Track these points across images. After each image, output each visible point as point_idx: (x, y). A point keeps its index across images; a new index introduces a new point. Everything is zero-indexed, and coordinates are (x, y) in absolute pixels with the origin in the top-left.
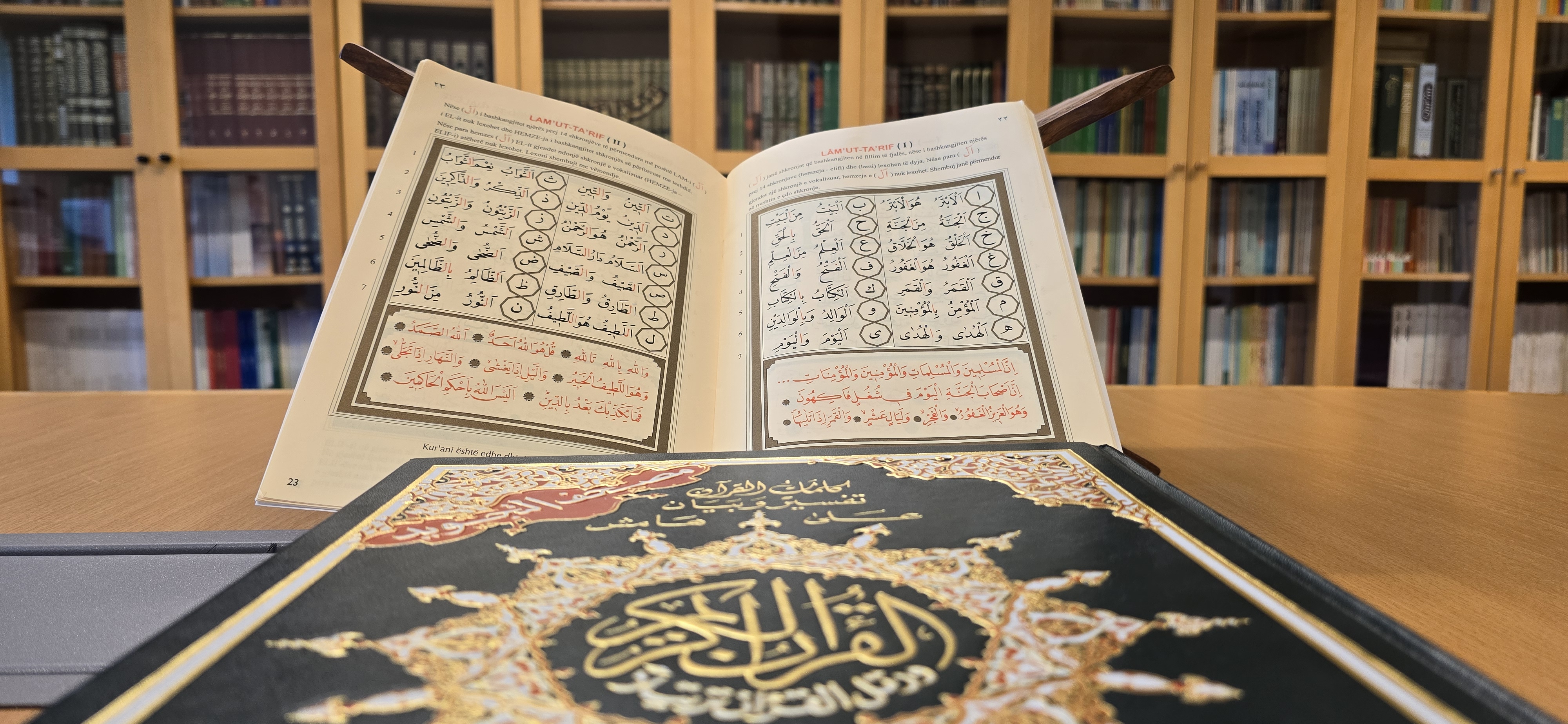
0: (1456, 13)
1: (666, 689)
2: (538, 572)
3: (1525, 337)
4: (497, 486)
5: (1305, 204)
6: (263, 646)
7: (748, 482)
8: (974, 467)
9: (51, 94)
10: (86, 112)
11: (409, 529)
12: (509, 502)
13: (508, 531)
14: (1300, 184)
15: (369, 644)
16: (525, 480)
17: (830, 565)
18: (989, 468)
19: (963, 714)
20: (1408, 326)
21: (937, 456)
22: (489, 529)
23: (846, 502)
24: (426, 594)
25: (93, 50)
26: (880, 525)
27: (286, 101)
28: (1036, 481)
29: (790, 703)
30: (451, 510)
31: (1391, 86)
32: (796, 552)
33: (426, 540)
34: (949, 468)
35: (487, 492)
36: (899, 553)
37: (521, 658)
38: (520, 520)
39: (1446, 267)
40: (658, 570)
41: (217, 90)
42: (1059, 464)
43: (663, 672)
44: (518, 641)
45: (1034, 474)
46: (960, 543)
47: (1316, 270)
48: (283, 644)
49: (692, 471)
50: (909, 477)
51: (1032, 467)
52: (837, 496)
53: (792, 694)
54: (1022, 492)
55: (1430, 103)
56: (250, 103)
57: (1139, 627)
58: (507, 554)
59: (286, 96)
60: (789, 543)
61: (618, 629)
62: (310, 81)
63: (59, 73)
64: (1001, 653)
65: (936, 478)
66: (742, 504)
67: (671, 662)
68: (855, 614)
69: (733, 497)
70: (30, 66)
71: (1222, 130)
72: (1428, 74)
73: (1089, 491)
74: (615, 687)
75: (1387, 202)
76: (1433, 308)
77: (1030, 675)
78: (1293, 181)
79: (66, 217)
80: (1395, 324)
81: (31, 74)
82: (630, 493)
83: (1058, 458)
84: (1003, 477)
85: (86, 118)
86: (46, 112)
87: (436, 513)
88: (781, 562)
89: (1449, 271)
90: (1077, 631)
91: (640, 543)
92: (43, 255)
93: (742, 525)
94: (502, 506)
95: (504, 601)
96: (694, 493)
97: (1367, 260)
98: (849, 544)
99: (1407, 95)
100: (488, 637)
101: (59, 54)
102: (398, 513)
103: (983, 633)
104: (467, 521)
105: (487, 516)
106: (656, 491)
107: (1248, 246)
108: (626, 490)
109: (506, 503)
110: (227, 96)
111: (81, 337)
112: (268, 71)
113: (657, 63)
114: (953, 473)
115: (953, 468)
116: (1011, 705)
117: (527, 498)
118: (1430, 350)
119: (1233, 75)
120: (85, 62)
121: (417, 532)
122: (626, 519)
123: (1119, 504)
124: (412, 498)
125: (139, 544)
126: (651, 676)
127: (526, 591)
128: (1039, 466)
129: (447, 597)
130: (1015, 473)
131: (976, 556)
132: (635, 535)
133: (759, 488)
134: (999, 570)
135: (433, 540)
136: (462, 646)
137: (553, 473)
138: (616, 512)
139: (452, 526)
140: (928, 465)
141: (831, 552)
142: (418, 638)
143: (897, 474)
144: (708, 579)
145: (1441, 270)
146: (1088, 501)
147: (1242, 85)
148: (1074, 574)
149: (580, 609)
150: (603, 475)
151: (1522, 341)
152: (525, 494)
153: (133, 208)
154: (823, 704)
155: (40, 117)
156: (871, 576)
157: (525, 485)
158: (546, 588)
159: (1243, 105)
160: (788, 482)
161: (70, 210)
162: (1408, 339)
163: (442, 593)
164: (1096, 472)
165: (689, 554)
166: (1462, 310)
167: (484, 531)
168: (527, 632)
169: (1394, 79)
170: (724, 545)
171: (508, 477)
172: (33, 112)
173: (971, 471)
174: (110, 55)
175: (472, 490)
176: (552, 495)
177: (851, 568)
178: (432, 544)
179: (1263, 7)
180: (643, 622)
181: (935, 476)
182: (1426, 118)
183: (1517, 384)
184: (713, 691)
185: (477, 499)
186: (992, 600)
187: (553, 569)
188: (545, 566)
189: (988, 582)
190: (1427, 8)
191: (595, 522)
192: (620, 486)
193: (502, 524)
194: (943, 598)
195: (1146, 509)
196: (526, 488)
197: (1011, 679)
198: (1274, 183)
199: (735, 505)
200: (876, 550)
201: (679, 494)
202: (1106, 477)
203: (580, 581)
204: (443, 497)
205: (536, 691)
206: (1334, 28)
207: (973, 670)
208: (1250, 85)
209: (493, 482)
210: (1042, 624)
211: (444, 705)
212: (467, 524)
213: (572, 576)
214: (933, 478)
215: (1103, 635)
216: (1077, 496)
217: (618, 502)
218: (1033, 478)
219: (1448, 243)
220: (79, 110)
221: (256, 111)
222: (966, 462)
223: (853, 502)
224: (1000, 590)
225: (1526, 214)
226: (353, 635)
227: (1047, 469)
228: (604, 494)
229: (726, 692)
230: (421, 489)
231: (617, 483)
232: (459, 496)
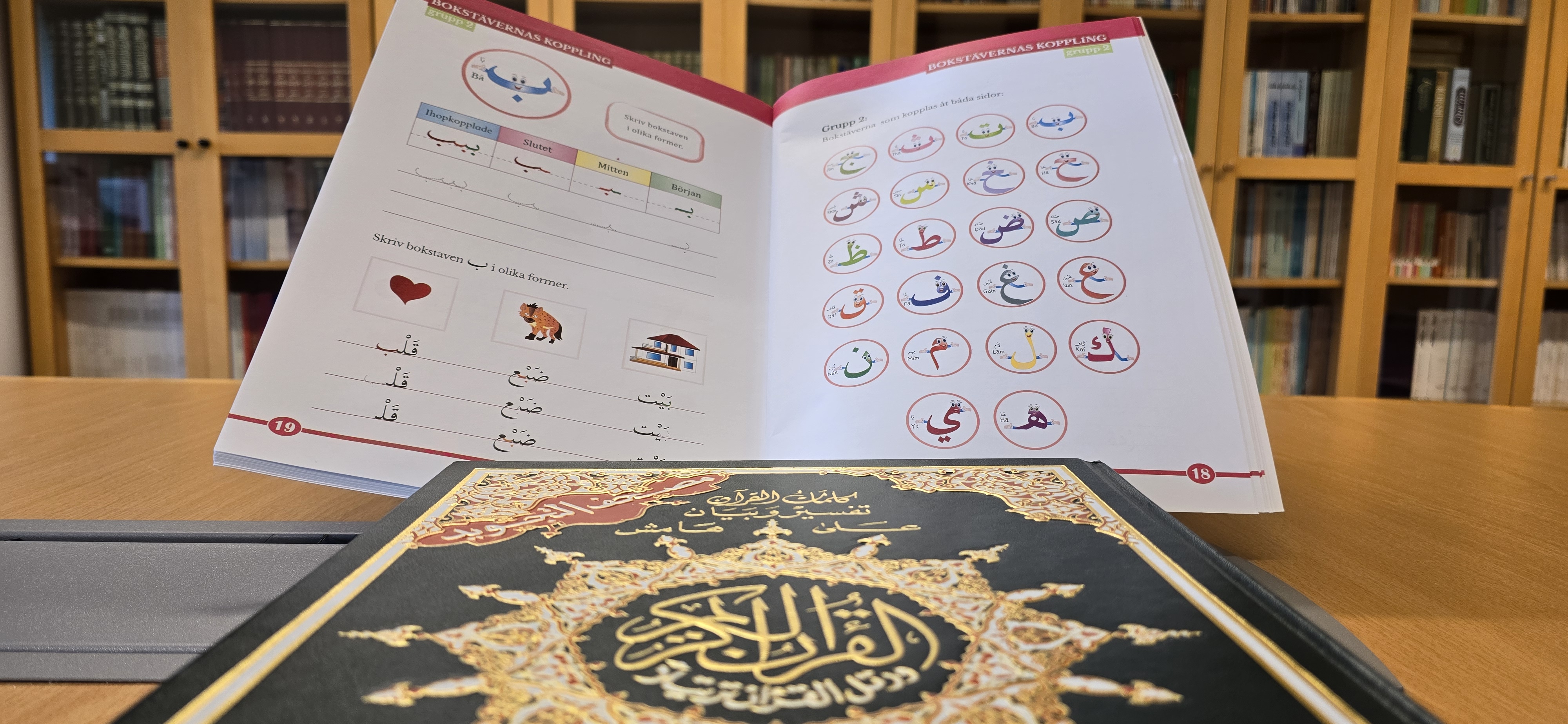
0: (1492, 17)
1: (685, 682)
2: (572, 574)
3: (1552, 344)
4: (534, 490)
5: (1333, 205)
6: (336, 635)
7: (763, 492)
8: (973, 481)
9: (93, 78)
10: (127, 96)
11: (456, 530)
12: (545, 505)
13: (545, 534)
14: (1329, 187)
15: (427, 636)
16: (560, 485)
17: (833, 573)
18: (987, 482)
19: (939, 709)
20: (1434, 331)
21: (940, 469)
22: (527, 531)
23: (852, 513)
24: (474, 592)
25: (134, 35)
26: (882, 535)
27: (322, 88)
28: (1029, 496)
29: (790, 697)
30: (492, 513)
31: (1424, 90)
32: (805, 560)
33: (471, 541)
34: (950, 482)
35: (525, 496)
36: (896, 563)
37: (560, 652)
38: (555, 524)
39: (1474, 272)
40: (679, 574)
41: (255, 76)
42: (1052, 480)
43: (683, 667)
44: (556, 635)
45: (1028, 490)
46: (953, 555)
47: (1342, 274)
48: (353, 634)
49: (712, 479)
50: (912, 489)
51: (1027, 482)
52: (844, 507)
53: (792, 689)
54: (1016, 506)
55: (1463, 108)
56: (287, 89)
57: (1102, 636)
58: (544, 556)
59: (323, 84)
60: (799, 551)
61: (644, 628)
62: (346, 69)
63: (101, 57)
64: (978, 657)
65: (937, 491)
66: (757, 513)
67: (690, 658)
68: (852, 618)
69: (749, 505)
70: (72, 49)
71: (1252, 131)
72: (1462, 78)
73: (1077, 507)
74: (640, 679)
75: (1416, 206)
76: (1459, 313)
77: (1001, 677)
78: (1323, 184)
79: (105, 198)
80: (1421, 329)
81: (73, 58)
82: (655, 499)
83: (1052, 474)
84: (998, 492)
85: (127, 102)
86: (88, 95)
87: (480, 516)
88: (789, 569)
89: (1477, 277)
90: (1047, 640)
91: (663, 547)
92: (84, 234)
93: (757, 533)
94: (539, 509)
95: (543, 599)
96: (713, 500)
97: (1393, 264)
98: (852, 554)
99: (1439, 99)
100: (531, 632)
101: (101, 38)
102: (445, 515)
103: (965, 638)
104: (507, 523)
105: (526, 519)
106: (679, 498)
107: (1275, 248)
108: (652, 497)
109: (542, 507)
110: (265, 82)
111: (120, 317)
112: (306, 58)
113: (688, 56)
114: (953, 487)
115: (952, 482)
116: (981, 703)
117: (561, 503)
118: (1455, 355)
119: (1265, 77)
120: (126, 47)
121: (464, 533)
122: (651, 524)
123: (1102, 520)
124: (457, 500)
125: (202, 532)
126: (672, 670)
127: (563, 591)
128: (1033, 481)
129: (493, 595)
130: (1010, 488)
131: (966, 567)
132: (659, 540)
133: (773, 497)
134: (986, 581)
135: (477, 541)
136: (508, 640)
137: (585, 479)
138: (642, 517)
139: (495, 528)
140: (931, 478)
141: (835, 561)
142: (469, 631)
143: (901, 487)
144: (725, 584)
145: (1469, 275)
146: (1074, 517)
147: (1273, 86)
148: (1052, 586)
149: (611, 609)
150: (630, 482)
151: (1547, 348)
152: (560, 498)
153: (172, 189)
154: (820, 698)
155: (82, 101)
156: (870, 584)
157: (559, 490)
158: (581, 588)
159: (1274, 106)
160: (800, 492)
161: (111, 189)
162: (1432, 344)
163: (488, 592)
164: (1085, 488)
165: (707, 559)
166: (1488, 316)
167: (523, 533)
168: (563, 628)
169: (1427, 83)
170: (740, 552)
171: (544, 481)
172: (75, 95)
173: (969, 485)
174: (151, 40)
175: (511, 493)
176: (584, 500)
177: (853, 577)
178: (477, 545)
179: (1297, 8)
180: (666, 622)
181: (936, 489)
182: (1458, 123)
183: (1542, 393)
184: (725, 684)
185: (516, 503)
186: (976, 608)
187: (587, 571)
188: (579, 568)
189: (973, 592)
190: (1462, 11)
191: (624, 527)
192: (646, 492)
193: (539, 527)
194: (932, 605)
195: (1127, 526)
196: (560, 492)
197: (983, 679)
198: (1302, 185)
199: (750, 514)
200: (876, 560)
201: (699, 501)
202: (1094, 494)
203: (611, 582)
204: (485, 500)
205: (573, 681)
206: (1368, 28)
207: (952, 671)
208: (1281, 87)
209: (530, 487)
210: (1017, 632)
211: (495, 691)
212: (508, 526)
213: (603, 578)
214: (934, 491)
215: (1069, 643)
216: (1064, 512)
217: (644, 508)
218: (1026, 493)
219: (1478, 247)
220: (120, 94)
221: (293, 98)
222: (966, 476)
223: (858, 512)
224: (984, 599)
225: (1556, 220)
226: (413, 628)
227: (1041, 485)
228: (632, 500)
229: (737, 685)
230: (464, 491)
231: (643, 489)
232: (500, 499)
